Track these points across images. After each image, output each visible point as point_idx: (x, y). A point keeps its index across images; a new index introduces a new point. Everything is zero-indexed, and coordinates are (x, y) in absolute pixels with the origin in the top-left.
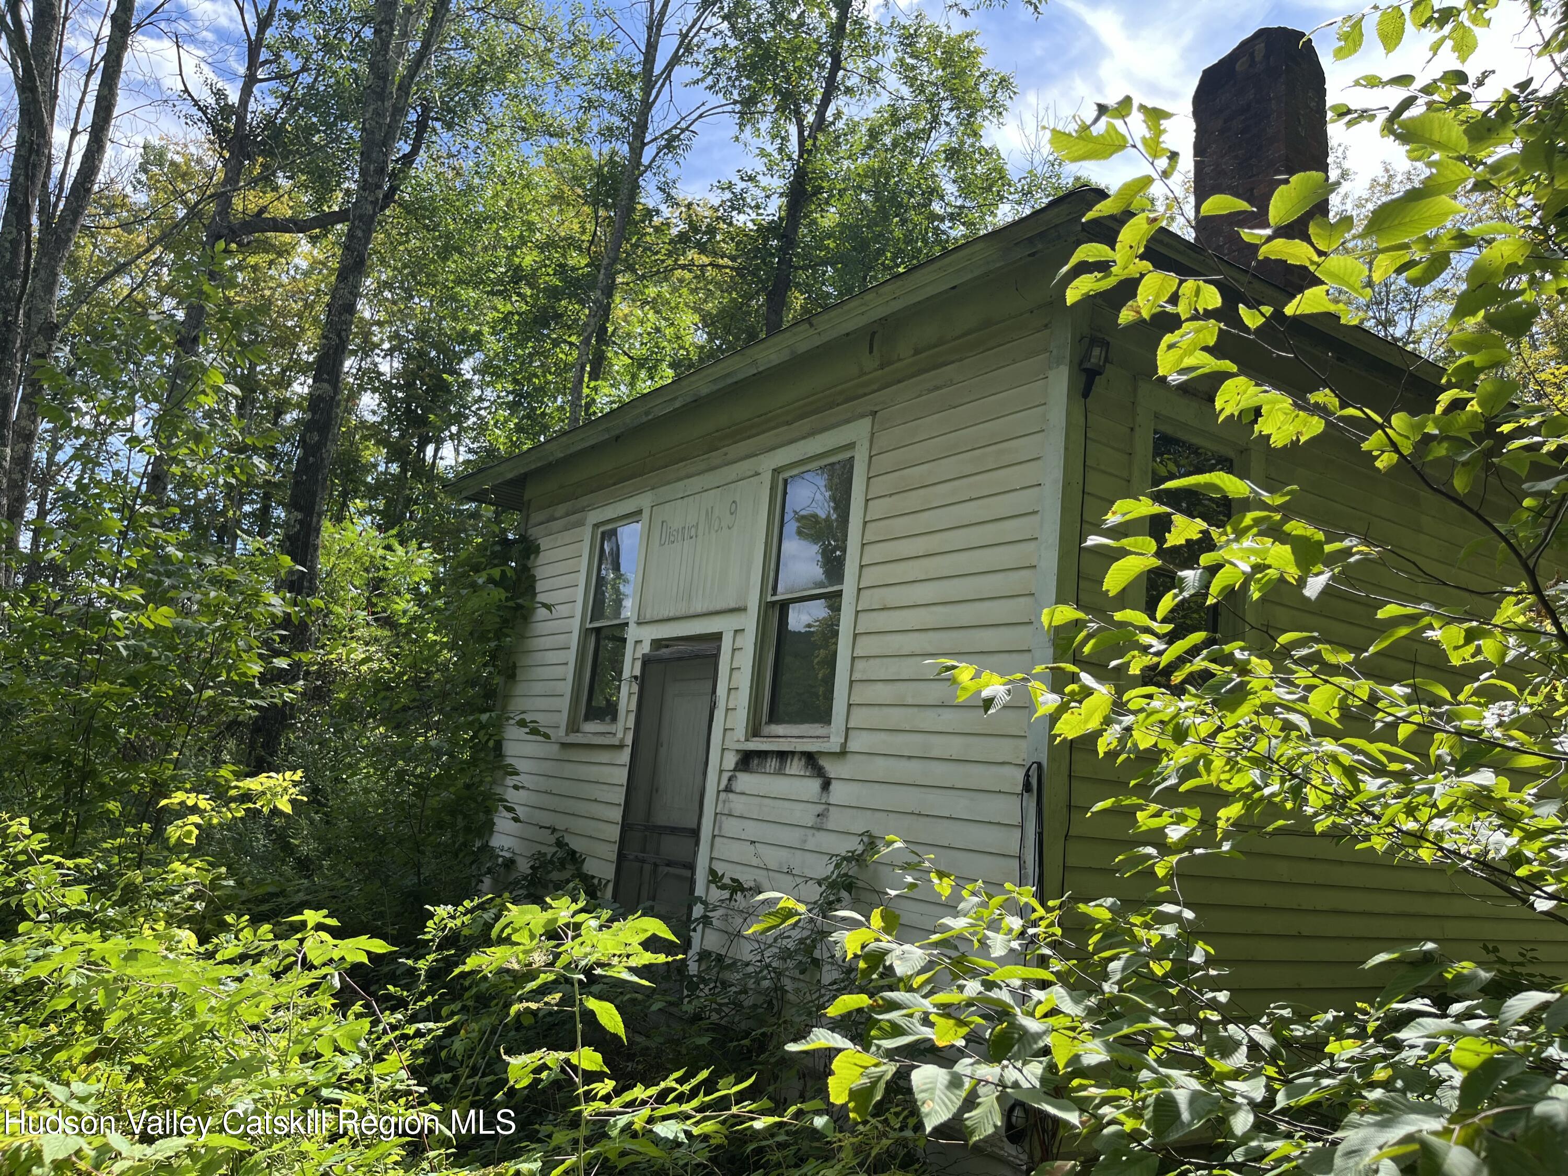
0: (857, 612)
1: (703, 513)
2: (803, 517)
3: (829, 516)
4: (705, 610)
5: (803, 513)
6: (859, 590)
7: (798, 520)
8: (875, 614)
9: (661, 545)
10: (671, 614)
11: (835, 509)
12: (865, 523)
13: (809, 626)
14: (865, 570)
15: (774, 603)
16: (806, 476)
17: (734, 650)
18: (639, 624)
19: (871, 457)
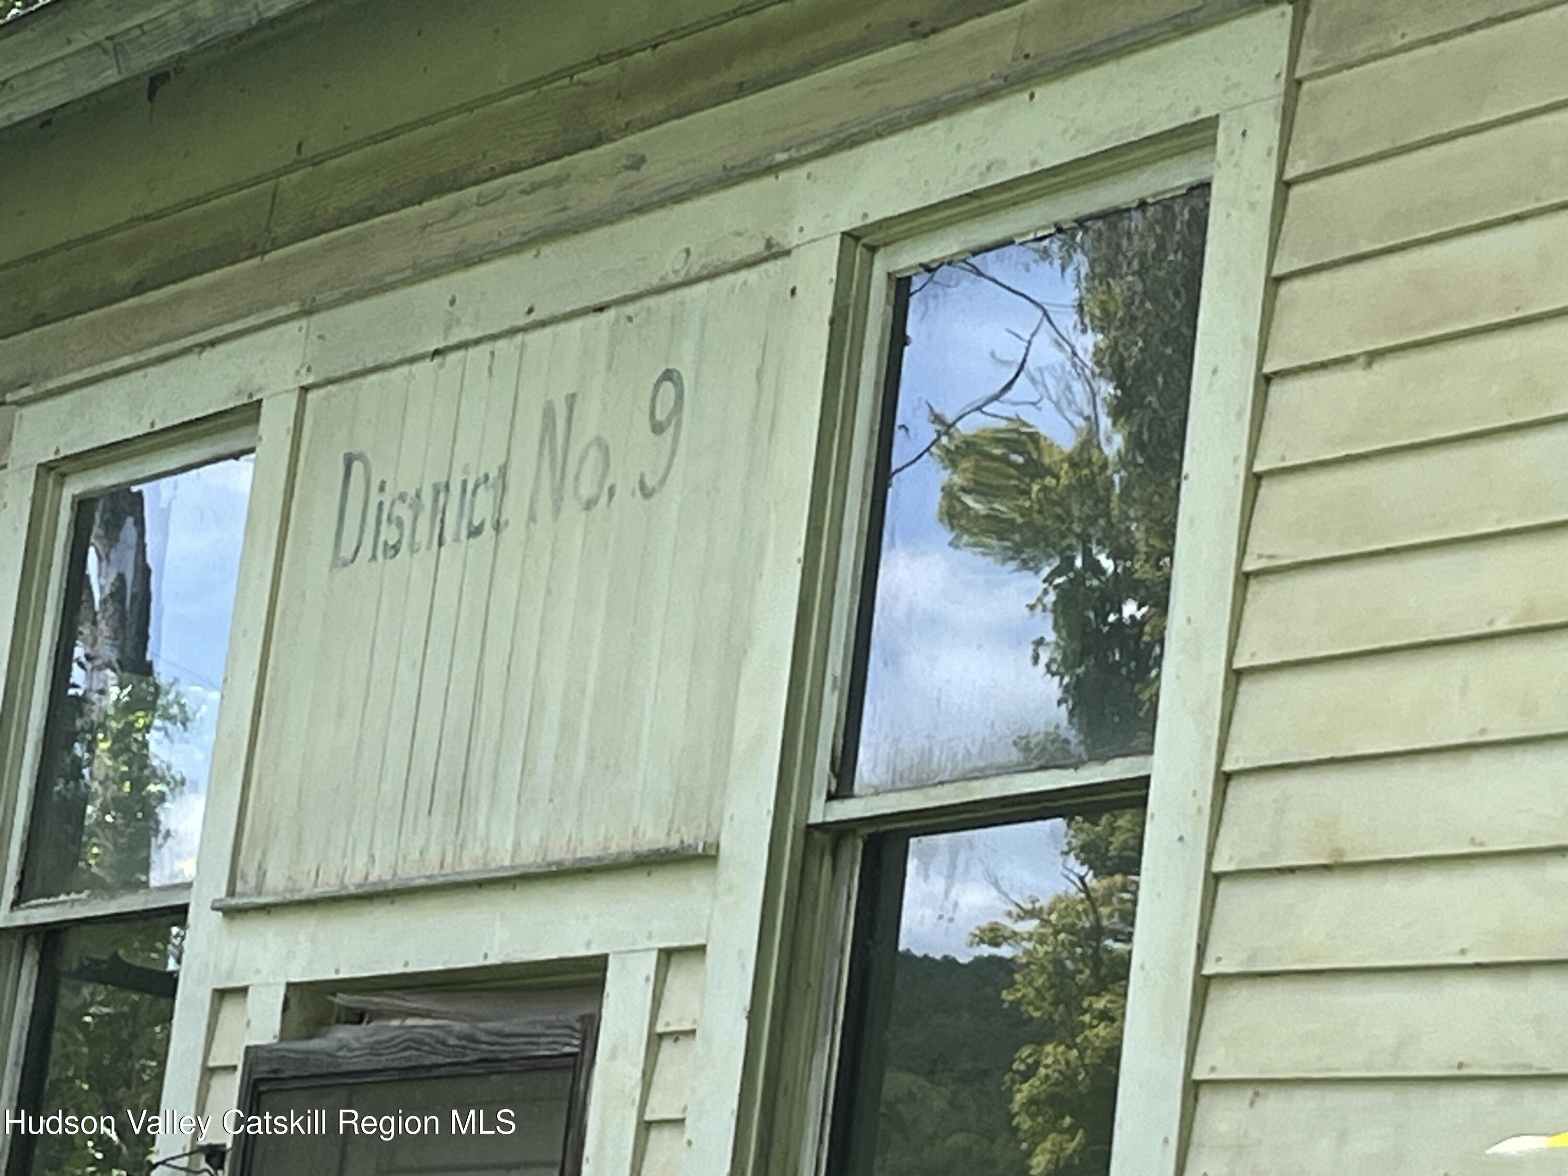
0: (1214, 880)
1: (532, 424)
2: (969, 447)
3: (1090, 441)
4: (529, 858)
5: (968, 427)
6: (1224, 779)
7: (952, 458)
8: (1290, 889)
9: (339, 563)
10: (380, 874)
11: (1119, 411)
12: (1255, 480)
13: (994, 936)
14: (1247, 689)
15: (841, 831)
16: (989, 262)
17: (655, 1040)
18: (231, 912)
19: (1284, 186)
